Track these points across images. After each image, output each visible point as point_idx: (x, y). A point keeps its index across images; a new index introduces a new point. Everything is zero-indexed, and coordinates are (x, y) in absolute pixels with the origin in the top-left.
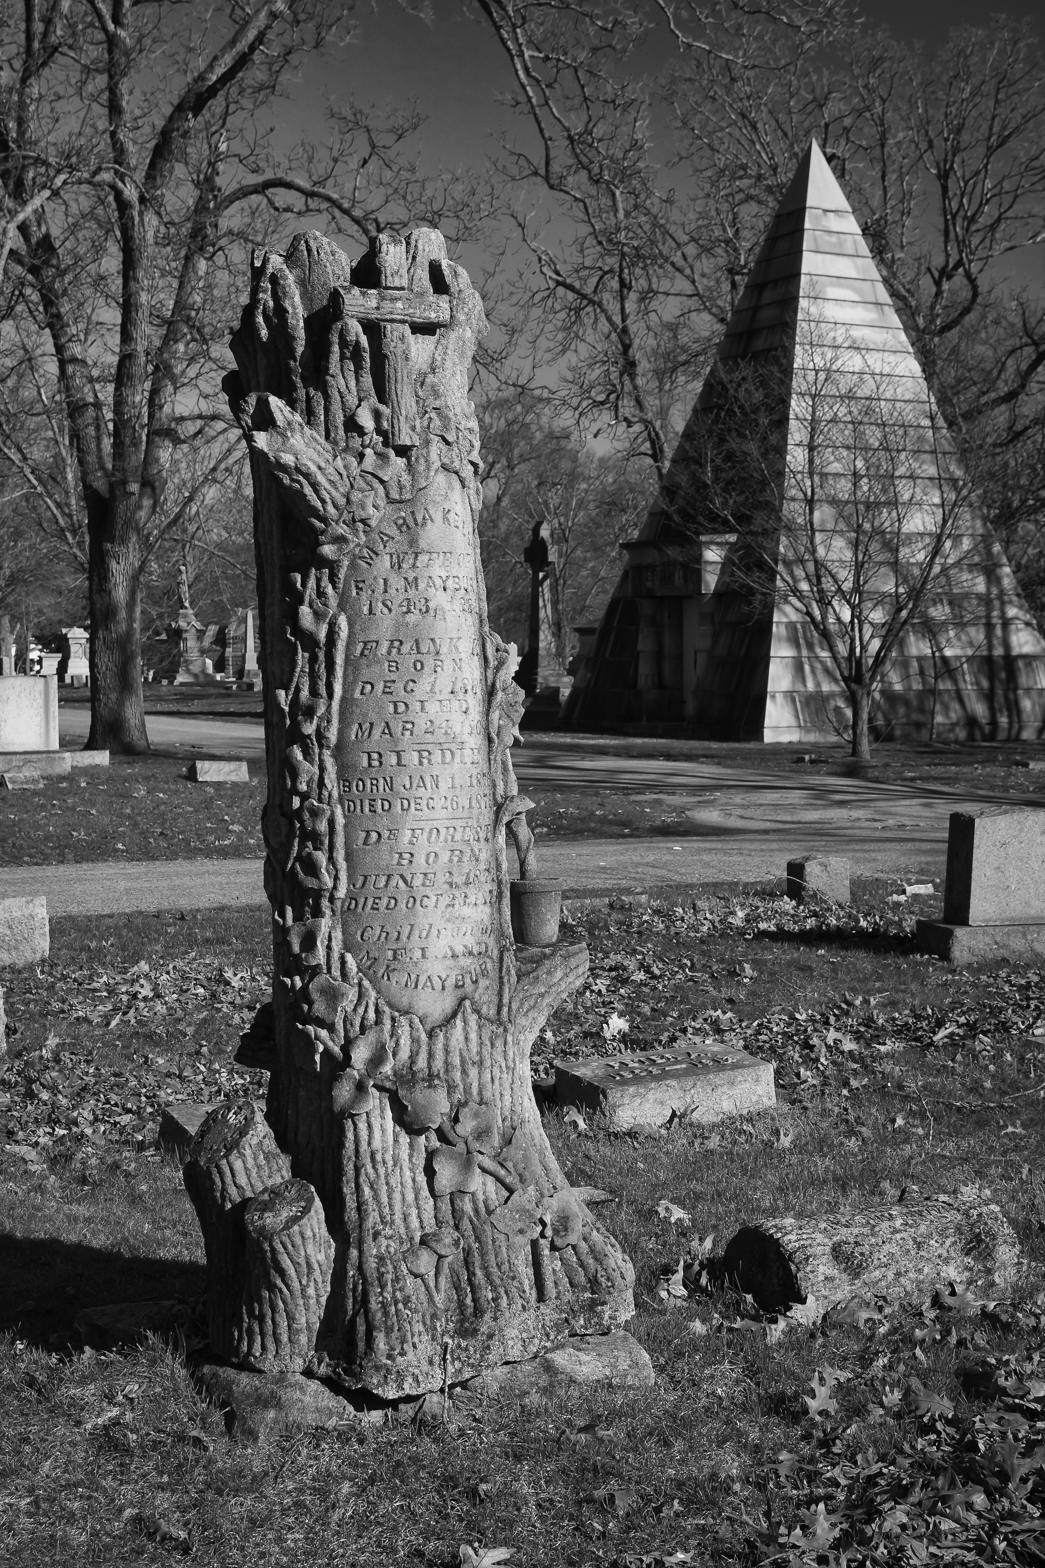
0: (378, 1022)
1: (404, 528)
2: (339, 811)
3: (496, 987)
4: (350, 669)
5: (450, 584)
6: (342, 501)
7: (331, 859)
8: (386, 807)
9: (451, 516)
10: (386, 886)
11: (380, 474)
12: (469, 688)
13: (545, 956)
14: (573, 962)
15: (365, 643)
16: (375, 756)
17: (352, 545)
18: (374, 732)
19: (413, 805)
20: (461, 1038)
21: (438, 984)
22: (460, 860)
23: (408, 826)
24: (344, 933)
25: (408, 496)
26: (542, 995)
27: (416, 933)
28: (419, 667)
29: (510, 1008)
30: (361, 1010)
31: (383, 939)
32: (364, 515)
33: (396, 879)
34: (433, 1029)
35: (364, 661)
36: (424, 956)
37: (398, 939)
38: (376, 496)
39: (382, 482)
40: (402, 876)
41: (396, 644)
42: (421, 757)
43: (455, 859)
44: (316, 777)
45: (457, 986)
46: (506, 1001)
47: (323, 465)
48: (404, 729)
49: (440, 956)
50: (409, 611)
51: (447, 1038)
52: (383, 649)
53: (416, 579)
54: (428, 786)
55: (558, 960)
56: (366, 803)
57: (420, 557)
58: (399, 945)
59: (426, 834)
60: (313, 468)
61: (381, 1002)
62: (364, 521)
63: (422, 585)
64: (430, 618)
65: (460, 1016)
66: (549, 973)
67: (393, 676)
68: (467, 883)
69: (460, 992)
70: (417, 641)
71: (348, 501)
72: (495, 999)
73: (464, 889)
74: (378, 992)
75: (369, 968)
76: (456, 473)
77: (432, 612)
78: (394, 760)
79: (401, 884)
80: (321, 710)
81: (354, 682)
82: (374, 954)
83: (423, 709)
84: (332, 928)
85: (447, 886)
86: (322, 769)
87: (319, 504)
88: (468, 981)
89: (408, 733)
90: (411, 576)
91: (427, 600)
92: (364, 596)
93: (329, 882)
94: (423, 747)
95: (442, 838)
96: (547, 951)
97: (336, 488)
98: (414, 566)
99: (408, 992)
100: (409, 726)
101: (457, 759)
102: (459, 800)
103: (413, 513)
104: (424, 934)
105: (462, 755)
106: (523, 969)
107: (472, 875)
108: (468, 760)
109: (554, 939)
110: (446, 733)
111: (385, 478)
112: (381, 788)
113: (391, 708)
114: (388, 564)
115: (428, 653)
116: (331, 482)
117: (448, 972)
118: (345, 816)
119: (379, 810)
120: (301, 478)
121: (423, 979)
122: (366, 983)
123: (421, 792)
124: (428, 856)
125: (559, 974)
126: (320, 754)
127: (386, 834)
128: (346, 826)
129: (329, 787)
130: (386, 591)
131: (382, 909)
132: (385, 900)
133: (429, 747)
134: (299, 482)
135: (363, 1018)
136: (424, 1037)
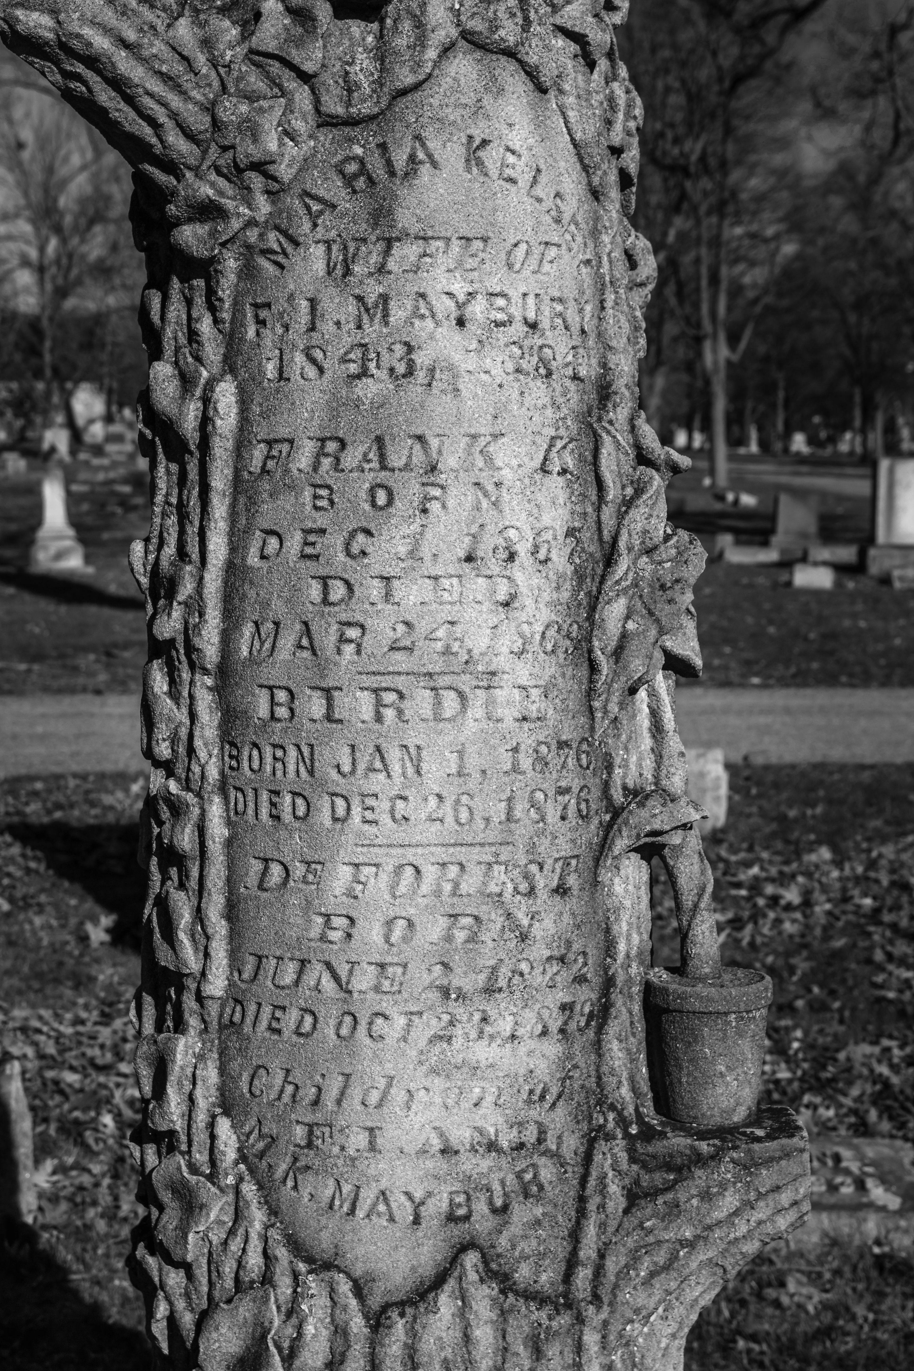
0: (267, 1279)
1: (361, 183)
2: (216, 809)
3: (565, 1223)
4: (242, 500)
5: (478, 309)
6: (200, 122)
7: (199, 915)
8: (301, 811)
9: (492, 156)
10: (297, 983)
11: (296, 56)
12: (523, 549)
13: (699, 1160)
14: (766, 1177)
15: (270, 443)
16: (282, 696)
17: (236, 224)
18: (281, 642)
19: (356, 811)
20: (452, 1336)
21: (405, 1212)
22: (473, 939)
23: (343, 855)
24: (222, 1070)
25: (367, 108)
26: (691, 1244)
27: (355, 1093)
28: (382, 497)
29: (599, 1271)
30: (235, 1246)
31: (286, 1098)
32: (256, 153)
33: (316, 972)
34: (385, 1308)
35: (265, 485)
36: (372, 1147)
37: (316, 1103)
38: (289, 109)
39: (305, 77)
40: (328, 965)
41: (332, 446)
42: (379, 704)
43: (460, 936)
44: (184, 732)
45: (451, 1218)
46: (588, 1251)
47: (131, 35)
48: (343, 640)
49: (411, 1149)
50: (364, 373)
51: (412, 1333)
52: (303, 460)
53: (385, 299)
54: (396, 768)
55: (726, 1171)
56: (265, 796)
57: (397, 250)
58: (319, 1117)
59: (384, 878)
60: (101, 43)
61: (274, 1234)
62: (260, 167)
63: (398, 314)
64: (414, 389)
65: (451, 1284)
66: (706, 1196)
67: (321, 520)
68: (490, 990)
69: (457, 1231)
70: (379, 440)
71: (216, 124)
72: (561, 1249)
73: (480, 1003)
74: (273, 1212)
75: (261, 1155)
76: (510, 53)
77: (421, 376)
78: (317, 707)
79: (327, 984)
80: (187, 589)
81: (247, 531)
82: (270, 1128)
83: (388, 596)
84: (201, 1057)
85: (434, 996)
86: (193, 716)
87: (147, 131)
88: (481, 1207)
89: (349, 649)
90: (373, 291)
91: (410, 348)
92: (269, 338)
93: (192, 961)
94: (386, 682)
95: (425, 888)
96: (704, 1147)
97: (183, 93)
98: (382, 269)
99: (332, 1222)
100: (353, 633)
101: (476, 710)
102: (477, 803)
103: (383, 147)
104: (374, 1097)
105: (490, 703)
106: (645, 1180)
107: (504, 972)
108: (509, 714)
109: (739, 1116)
110: (447, 651)
111: (309, 67)
112: (291, 768)
113: (315, 591)
114: (319, 266)
115: (407, 467)
116: (166, 78)
117: (431, 1185)
118: (229, 823)
119: (287, 817)
120: (80, 68)
121: (368, 1196)
122: (249, 1189)
123: (378, 781)
124: (389, 923)
125: (730, 1201)
126: (192, 683)
127: (299, 870)
128: (229, 843)
129: (202, 754)
130: (312, 328)
131: (286, 1033)
132: (293, 1015)
133: (400, 682)
134: (78, 77)
135: (240, 1264)
136: (357, 1324)
